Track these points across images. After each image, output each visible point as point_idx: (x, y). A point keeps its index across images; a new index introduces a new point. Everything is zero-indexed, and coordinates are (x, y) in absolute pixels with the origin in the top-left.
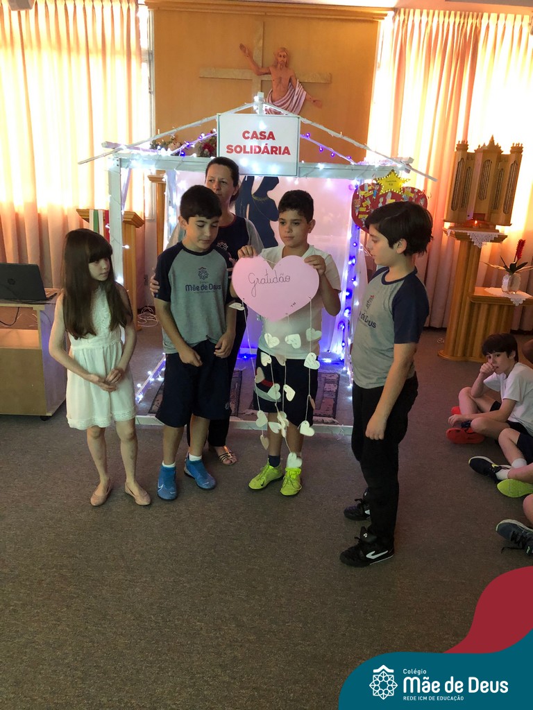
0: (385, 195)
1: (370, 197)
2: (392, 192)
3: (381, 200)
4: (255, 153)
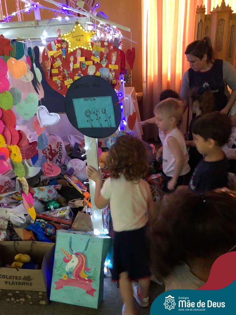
0: (74, 53)
1: (60, 56)
2: (81, 49)
3: (72, 59)
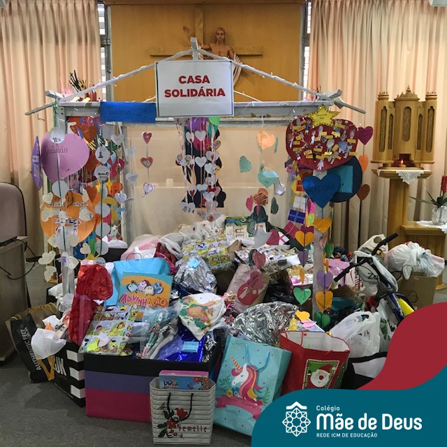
0: (317, 129)
1: (303, 131)
2: (324, 125)
3: (314, 133)
4: (192, 95)
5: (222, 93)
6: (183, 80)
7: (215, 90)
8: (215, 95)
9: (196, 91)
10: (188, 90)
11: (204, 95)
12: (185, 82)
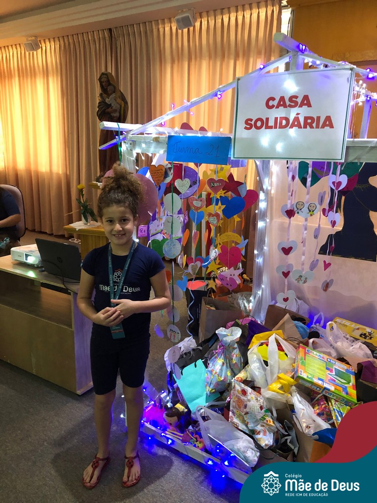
4: (281, 127)
5: (328, 122)
6: (271, 103)
7: (319, 118)
8: (317, 127)
9: (287, 120)
10: (276, 119)
11: (300, 127)
12: (273, 106)
